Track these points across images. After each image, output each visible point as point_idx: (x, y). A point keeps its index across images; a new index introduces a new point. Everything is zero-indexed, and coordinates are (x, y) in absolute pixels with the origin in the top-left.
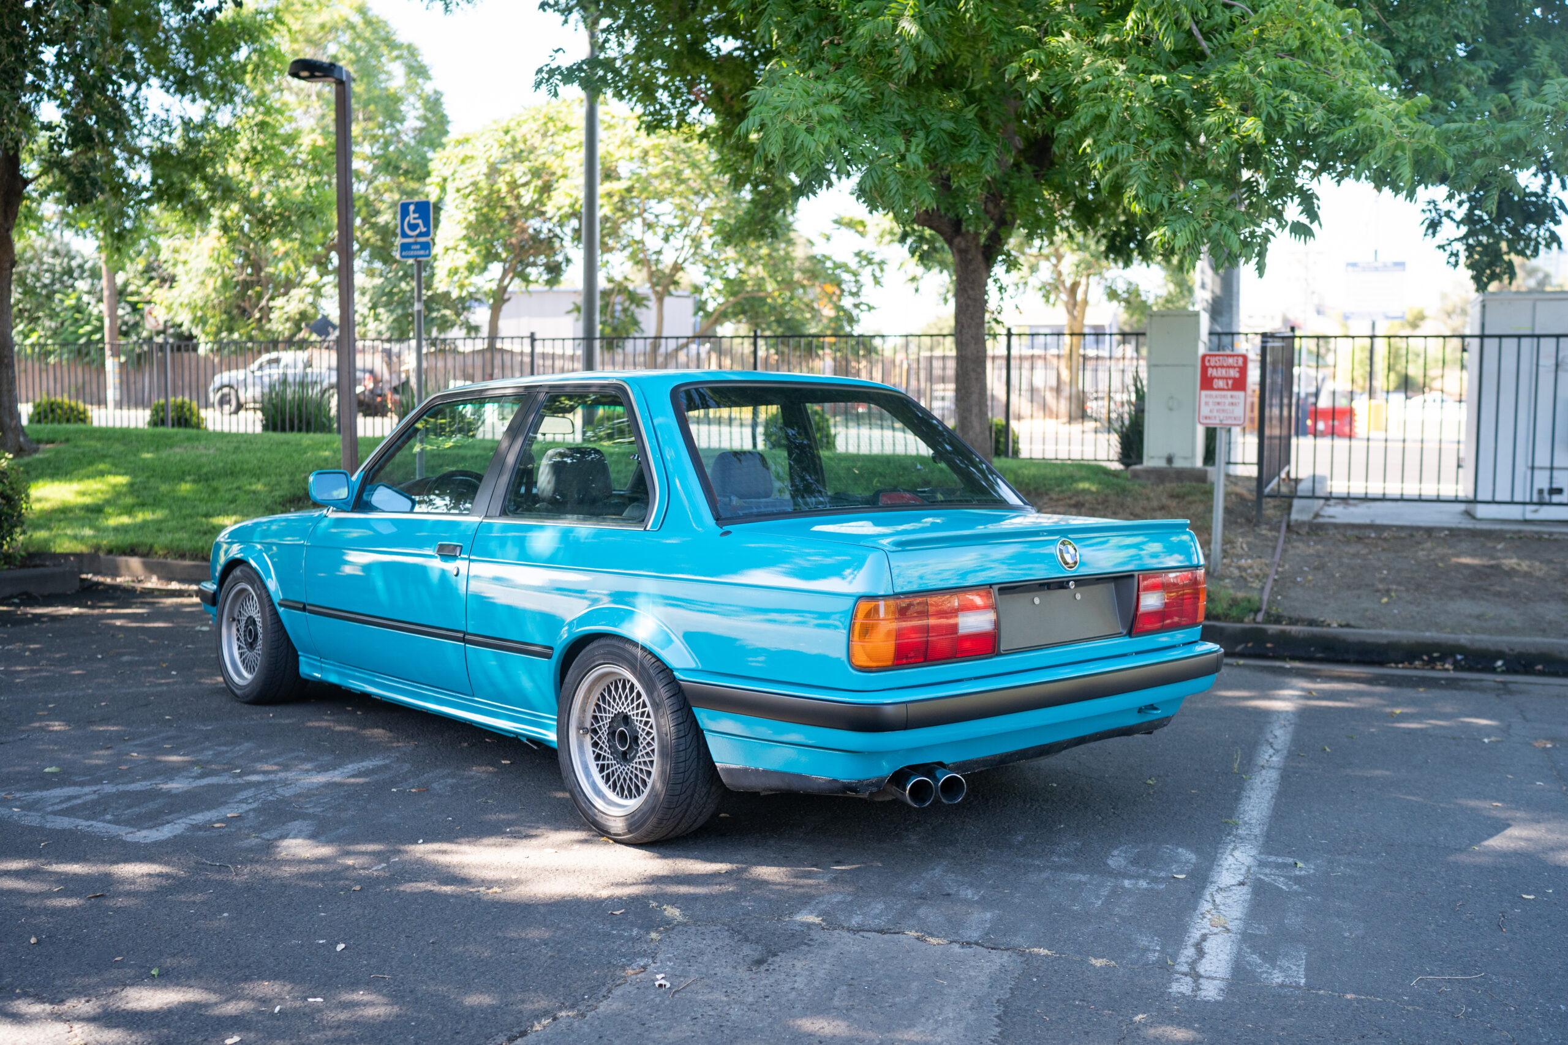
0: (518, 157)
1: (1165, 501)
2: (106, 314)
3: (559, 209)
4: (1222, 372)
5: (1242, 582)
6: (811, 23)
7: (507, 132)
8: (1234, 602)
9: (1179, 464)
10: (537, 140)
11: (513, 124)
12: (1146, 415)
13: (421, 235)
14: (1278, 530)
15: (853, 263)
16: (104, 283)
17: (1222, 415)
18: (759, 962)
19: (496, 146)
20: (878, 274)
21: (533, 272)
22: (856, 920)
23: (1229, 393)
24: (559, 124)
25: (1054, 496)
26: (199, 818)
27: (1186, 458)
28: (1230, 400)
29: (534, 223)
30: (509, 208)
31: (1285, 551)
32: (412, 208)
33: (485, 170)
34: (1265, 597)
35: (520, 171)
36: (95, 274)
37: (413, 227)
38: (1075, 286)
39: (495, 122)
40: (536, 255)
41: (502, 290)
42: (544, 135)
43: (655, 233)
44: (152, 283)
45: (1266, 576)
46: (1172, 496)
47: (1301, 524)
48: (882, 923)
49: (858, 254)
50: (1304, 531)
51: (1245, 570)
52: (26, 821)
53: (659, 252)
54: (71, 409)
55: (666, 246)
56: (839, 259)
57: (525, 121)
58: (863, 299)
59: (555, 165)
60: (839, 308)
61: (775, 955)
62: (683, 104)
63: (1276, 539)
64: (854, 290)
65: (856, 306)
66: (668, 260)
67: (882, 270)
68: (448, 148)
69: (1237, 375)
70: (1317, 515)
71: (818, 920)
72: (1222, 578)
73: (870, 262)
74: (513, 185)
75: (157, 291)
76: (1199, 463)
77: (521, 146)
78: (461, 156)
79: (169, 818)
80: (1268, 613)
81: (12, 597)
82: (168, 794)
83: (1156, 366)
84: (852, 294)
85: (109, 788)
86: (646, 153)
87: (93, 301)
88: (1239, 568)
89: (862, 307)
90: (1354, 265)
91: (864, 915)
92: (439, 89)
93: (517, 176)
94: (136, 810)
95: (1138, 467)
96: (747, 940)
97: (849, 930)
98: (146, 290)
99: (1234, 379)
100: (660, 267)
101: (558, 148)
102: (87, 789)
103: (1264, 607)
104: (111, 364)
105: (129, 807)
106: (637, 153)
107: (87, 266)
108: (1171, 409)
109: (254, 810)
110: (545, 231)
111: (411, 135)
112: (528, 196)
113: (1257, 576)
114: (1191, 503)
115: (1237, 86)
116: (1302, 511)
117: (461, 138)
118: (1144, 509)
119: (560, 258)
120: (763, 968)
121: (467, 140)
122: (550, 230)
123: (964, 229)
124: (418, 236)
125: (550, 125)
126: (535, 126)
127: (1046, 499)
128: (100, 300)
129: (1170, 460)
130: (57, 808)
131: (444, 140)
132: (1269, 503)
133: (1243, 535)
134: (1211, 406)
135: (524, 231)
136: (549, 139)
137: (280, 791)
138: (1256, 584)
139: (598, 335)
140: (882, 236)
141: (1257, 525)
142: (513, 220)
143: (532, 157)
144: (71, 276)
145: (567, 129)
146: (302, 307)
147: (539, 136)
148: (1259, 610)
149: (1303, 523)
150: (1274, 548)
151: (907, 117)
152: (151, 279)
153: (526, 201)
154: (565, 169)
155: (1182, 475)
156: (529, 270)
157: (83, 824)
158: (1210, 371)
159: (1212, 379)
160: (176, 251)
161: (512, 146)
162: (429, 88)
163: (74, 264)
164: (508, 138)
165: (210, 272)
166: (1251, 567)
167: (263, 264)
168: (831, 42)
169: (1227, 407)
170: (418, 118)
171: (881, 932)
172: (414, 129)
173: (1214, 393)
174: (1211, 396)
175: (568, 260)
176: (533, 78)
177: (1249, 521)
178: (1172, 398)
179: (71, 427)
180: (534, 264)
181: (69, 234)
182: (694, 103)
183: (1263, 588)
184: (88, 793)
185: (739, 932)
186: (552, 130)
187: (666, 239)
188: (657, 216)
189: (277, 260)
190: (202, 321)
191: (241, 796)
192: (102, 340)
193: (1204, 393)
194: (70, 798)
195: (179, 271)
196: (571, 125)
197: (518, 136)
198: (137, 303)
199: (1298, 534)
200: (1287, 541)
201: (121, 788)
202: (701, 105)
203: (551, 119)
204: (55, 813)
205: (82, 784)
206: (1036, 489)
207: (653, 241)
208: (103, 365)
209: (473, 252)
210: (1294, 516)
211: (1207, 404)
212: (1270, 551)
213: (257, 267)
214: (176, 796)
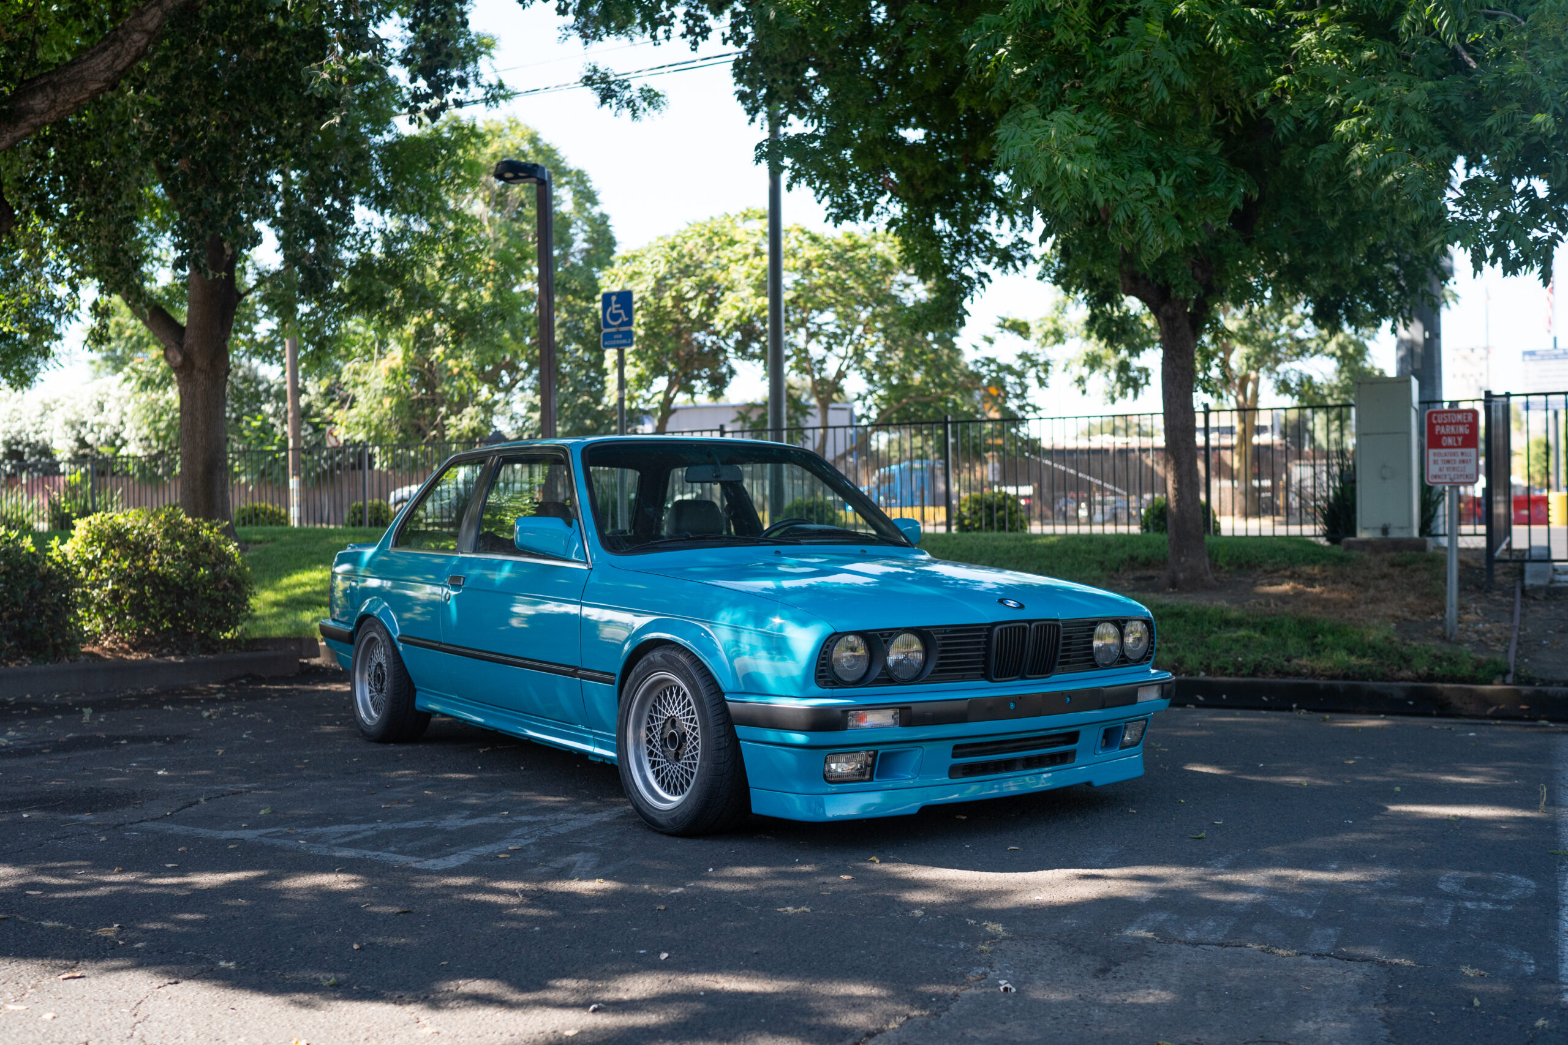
0: (686, 272)
1: (1386, 569)
2: (290, 435)
3: (727, 322)
4: (1451, 429)
5: (1482, 644)
6: (1051, 68)
7: (673, 248)
8: (1479, 665)
9: (1395, 534)
10: (701, 255)
11: (679, 241)
12: (1358, 485)
13: (623, 324)
14: (1513, 595)
15: (1017, 365)
16: (289, 405)
17: (1452, 473)
18: (1104, 971)
19: (663, 261)
20: (1042, 375)
21: (698, 384)
22: (1191, 935)
23: (1459, 451)
24: (724, 238)
25: (1268, 567)
26: (482, 850)
27: (1402, 528)
28: (1460, 458)
29: (700, 336)
30: (675, 321)
31: (1523, 615)
32: (614, 298)
33: (652, 284)
34: (1512, 658)
35: (687, 285)
36: (280, 396)
37: (615, 317)
38: (1245, 380)
39: (661, 238)
40: (699, 369)
41: (668, 401)
42: (709, 251)
43: (819, 342)
44: (334, 404)
45: (1508, 639)
46: (1392, 565)
47: (1538, 589)
48: (1219, 937)
49: (1020, 356)
50: (1541, 596)
51: (1484, 634)
52: (315, 851)
53: (822, 361)
54: (273, 513)
55: (830, 354)
56: (1003, 360)
57: (691, 237)
58: (1030, 401)
59: (721, 278)
60: (1004, 410)
61: (1118, 965)
62: (871, 195)
63: (1512, 604)
64: (1019, 391)
65: (1021, 408)
66: (831, 370)
67: (1046, 371)
68: (616, 266)
69: (1467, 432)
70: (1552, 581)
71: (1150, 935)
72: (1460, 642)
73: (1035, 364)
74: (679, 299)
75: (337, 413)
76: (1416, 533)
77: (687, 260)
78: (630, 272)
79: (453, 850)
80: (1517, 675)
81: (239, 678)
82: (443, 831)
83: (1366, 434)
84: (1017, 396)
85: (384, 826)
86: (808, 263)
87: (278, 423)
88: (1477, 632)
89: (1028, 408)
90: (1532, 353)
91: (1198, 931)
92: (606, 212)
93: (685, 290)
94: (418, 843)
95: (1352, 539)
96: (1081, 951)
97: (1186, 943)
98: (328, 411)
99: (1464, 436)
100: (823, 374)
101: (724, 261)
102: (363, 827)
103: (1512, 670)
104: (293, 483)
105: (410, 841)
106: (800, 264)
107: (273, 390)
108: (1384, 478)
109: (534, 844)
110: (709, 344)
111: (579, 256)
112: (695, 309)
113: (1498, 640)
114: (1414, 571)
115: (1519, 83)
116: (1536, 575)
117: (628, 255)
118: (1365, 578)
119: (724, 370)
120: (1110, 975)
121: (634, 257)
122: (713, 343)
123: (1173, 295)
124: (620, 325)
125: (715, 239)
126: (700, 241)
127: (1259, 571)
128: (285, 422)
129: (1385, 530)
130: (340, 841)
131: (612, 258)
132: (1498, 569)
133: (1476, 601)
134: (1440, 465)
135: (689, 343)
136: (715, 254)
137: (553, 829)
138: (1499, 648)
139: (785, 426)
140: (1046, 337)
141: (1489, 590)
142: (678, 334)
143: (698, 271)
144: (259, 401)
145: (732, 243)
146: (475, 424)
147: (703, 250)
148: (1507, 672)
149: (1540, 588)
150: (1512, 613)
151: (1153, 155)
152: (332, 400)
153: (694, 315)
154: (732, 282)
155: (1398, 545)
156: (693, 382)
157: (370, 854)
158: (1437, 428)
159: (1440, 436)
160: (356, 373)
161: (678, 261)
162: (596, 211)
163: (261, 388)
164: (675, 254)
165: (388, 392)
166: (1490, 631)
167: (437, 382)
168: (1073, 86)
169: (1457, 465)
170: (585, 241)
171: (1221, 945)
172: (582, 251)
173: (1443, 451)
174: (1440, 455)
175: (732, 372)
176: (752, 154)
177: (1479, 587)
178: (1384, 466)
179: (274, 528)
180: (699, 377)
181: (256, 362)
182: (882, 193)
183: (1506, 652)
184: (365, 829)
185: (1072, 946)
186: (717, 244)
187: (829, 348)
188: (819, 326)
189: (451, 378)
190: (379, 440)
191: (516, 832)
192: (286, 458)
193: (1432, 451)
194: (350, 834)
195: (359, 392)
196: (737, 238)
197: (685, 251)
198: (318, 424)
199: (1534, 599)
200: (1524, 606)
201: (397, 826)
202: (889, 194)
203: (716, 234)
204: (341, 845)
205: (357, 823)
206: (1248, 562)
207: (816, 350)
208: (287, 483)
209: (642, 365)
210: (1528, 581)
211: (1435, 462)
212: (1507, 616)
213: (430, 385)
214: (452, 832)
